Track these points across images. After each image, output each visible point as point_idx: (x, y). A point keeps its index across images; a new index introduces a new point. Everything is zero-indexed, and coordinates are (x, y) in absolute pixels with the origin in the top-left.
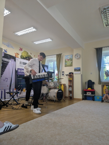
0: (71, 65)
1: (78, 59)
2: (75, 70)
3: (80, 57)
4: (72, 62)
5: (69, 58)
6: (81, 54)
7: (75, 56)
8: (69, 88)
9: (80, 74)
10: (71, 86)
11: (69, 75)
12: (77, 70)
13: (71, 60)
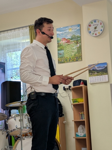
0: (78, 58)
1: (97, 36)
2: (92, 71)
3: (103, 31)
4: (80, 47)
5: (69, 37)
6: (105, 19)
7: (88, 29)
8: (76, 131)
9: (108, 82)
10: (82, 123)
11: (74, 90)
12: (98, 72)
13: (77, 40)
